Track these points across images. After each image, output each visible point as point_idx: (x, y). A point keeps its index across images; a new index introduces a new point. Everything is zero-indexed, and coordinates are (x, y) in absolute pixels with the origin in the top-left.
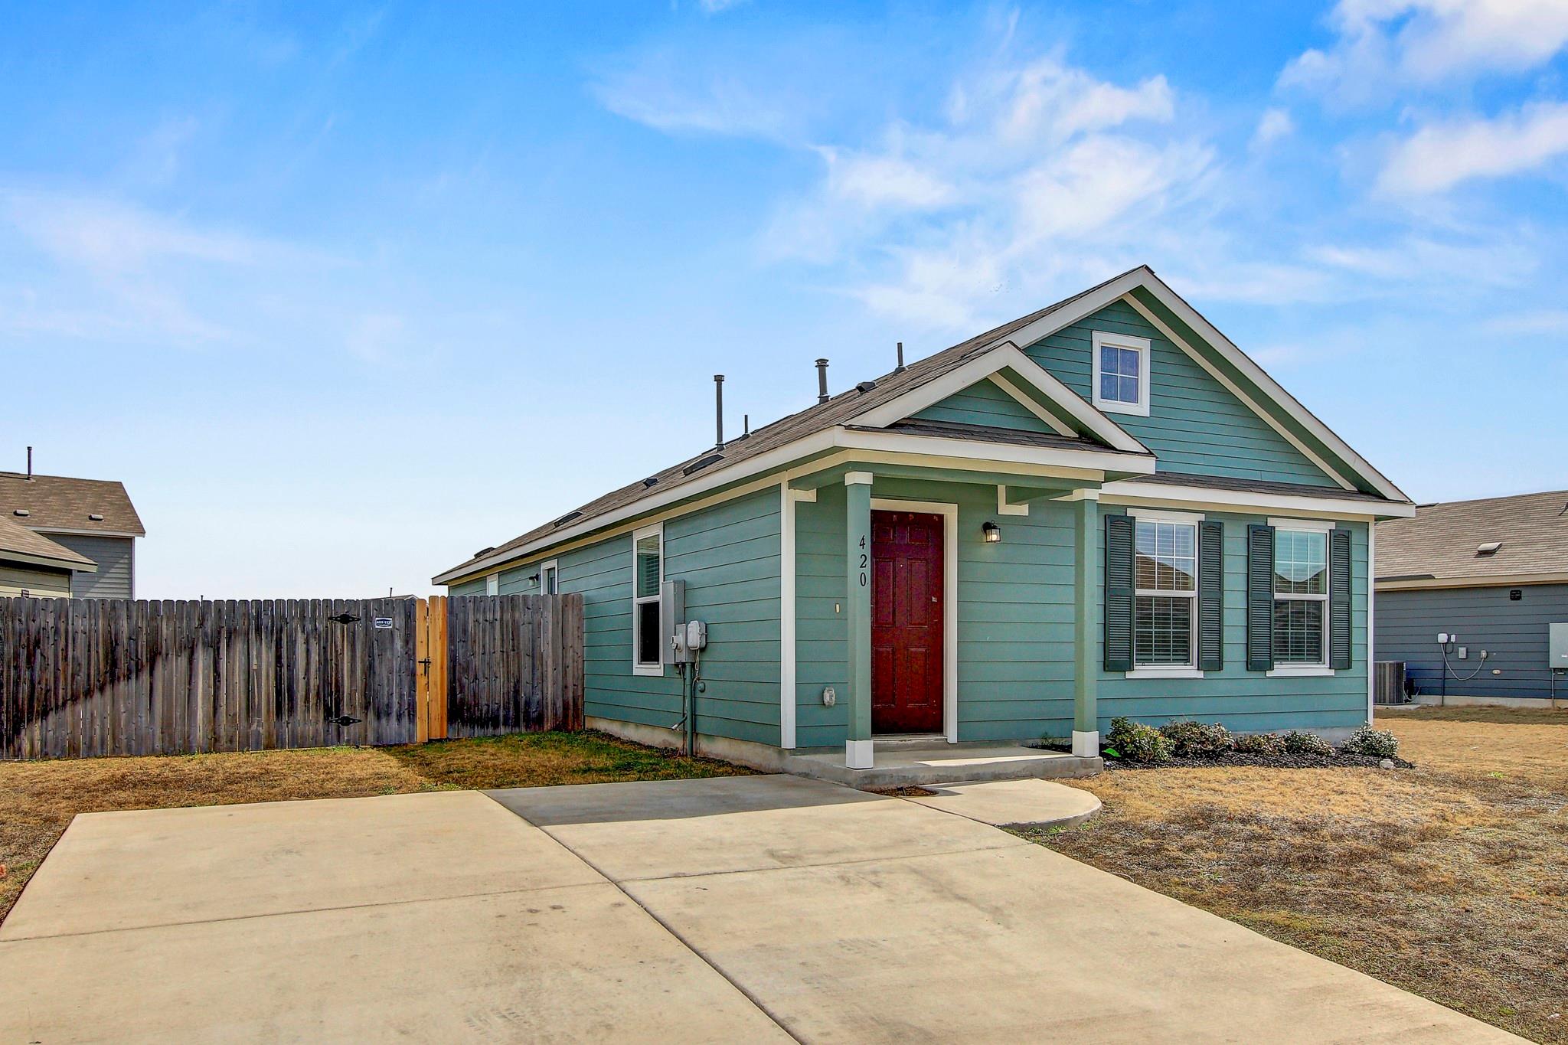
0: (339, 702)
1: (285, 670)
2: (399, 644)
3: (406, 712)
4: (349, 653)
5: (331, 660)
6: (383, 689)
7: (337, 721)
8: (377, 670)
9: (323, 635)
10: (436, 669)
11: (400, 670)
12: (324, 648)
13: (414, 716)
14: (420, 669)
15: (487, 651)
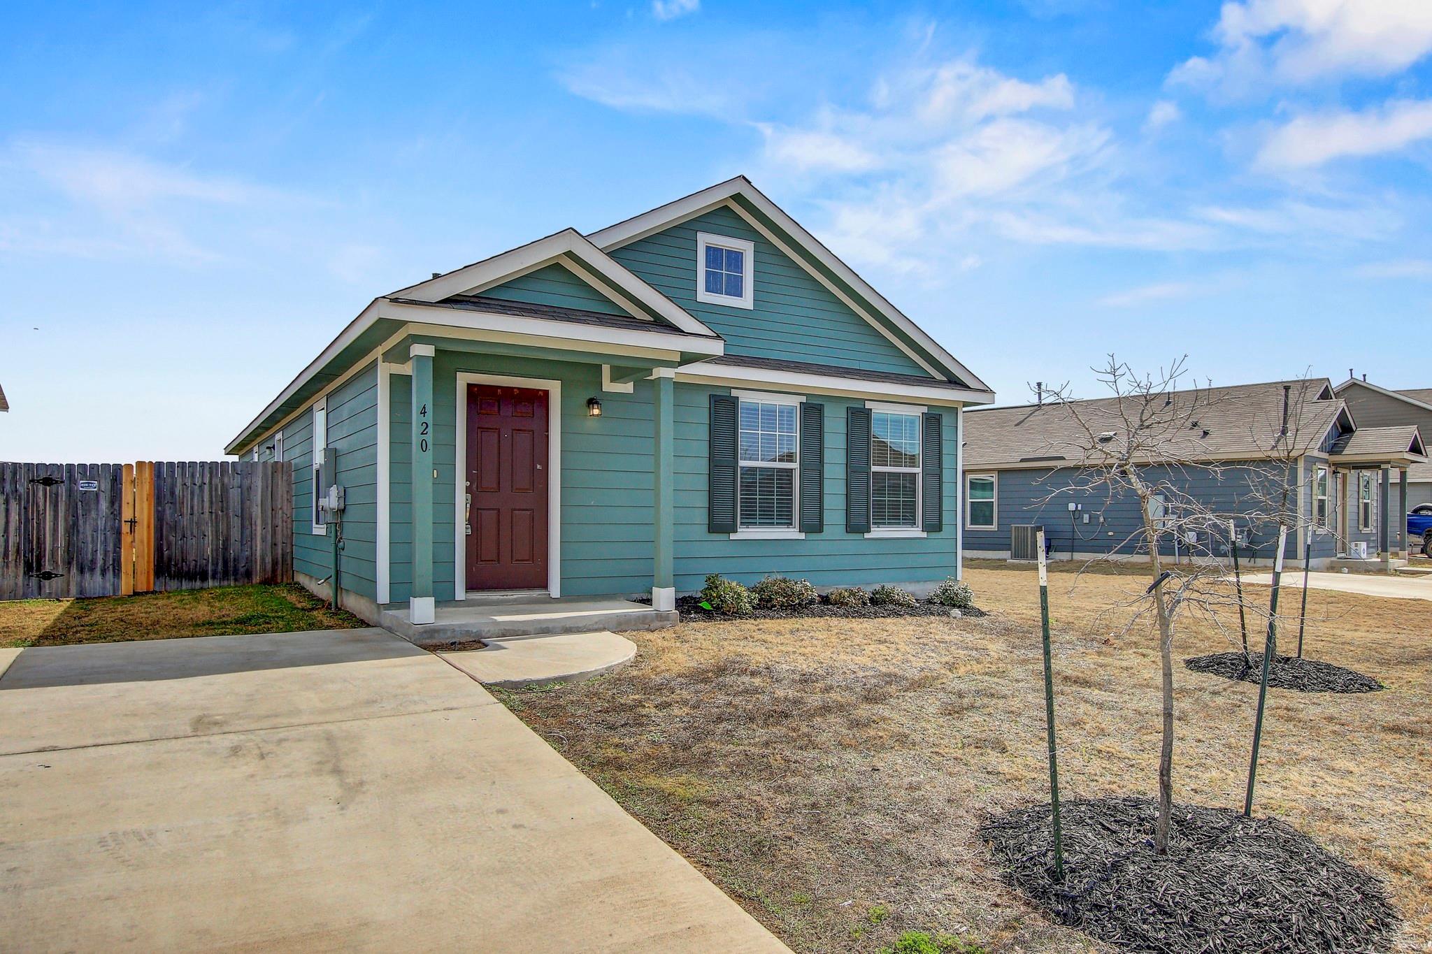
0: (40, 558)
2: (104, 505)
3: (111, 568)
4: (52, 513)
5: (33, 519)
6: (87, 547)
7: (38, 576)
8: (81, 529)
9: (24, 496)
10: (143, 528)
11: (105, 528)
12: (25, 508)
13: (119, 570)
14: (125, 528)
15: (195, 512)
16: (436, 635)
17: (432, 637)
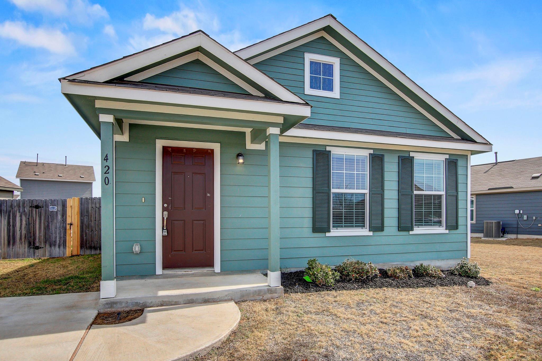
0: (35, 239)
1: (11, 227)
2: (59, 217)
3: (62, 244)
4: (39, 221)
5: (31, 223)
6: (53, 235)
7: (33, 248)
8: (50, 227)
9: (28, 213)
10: (75, 227)
11: (60, 227)
12: (28, 219)
13: (66, 246)
14: (68, 227)
15: (97, 220)
16: (115, 305)
17: (111, 307)
